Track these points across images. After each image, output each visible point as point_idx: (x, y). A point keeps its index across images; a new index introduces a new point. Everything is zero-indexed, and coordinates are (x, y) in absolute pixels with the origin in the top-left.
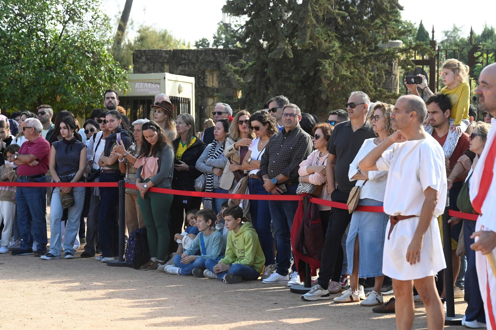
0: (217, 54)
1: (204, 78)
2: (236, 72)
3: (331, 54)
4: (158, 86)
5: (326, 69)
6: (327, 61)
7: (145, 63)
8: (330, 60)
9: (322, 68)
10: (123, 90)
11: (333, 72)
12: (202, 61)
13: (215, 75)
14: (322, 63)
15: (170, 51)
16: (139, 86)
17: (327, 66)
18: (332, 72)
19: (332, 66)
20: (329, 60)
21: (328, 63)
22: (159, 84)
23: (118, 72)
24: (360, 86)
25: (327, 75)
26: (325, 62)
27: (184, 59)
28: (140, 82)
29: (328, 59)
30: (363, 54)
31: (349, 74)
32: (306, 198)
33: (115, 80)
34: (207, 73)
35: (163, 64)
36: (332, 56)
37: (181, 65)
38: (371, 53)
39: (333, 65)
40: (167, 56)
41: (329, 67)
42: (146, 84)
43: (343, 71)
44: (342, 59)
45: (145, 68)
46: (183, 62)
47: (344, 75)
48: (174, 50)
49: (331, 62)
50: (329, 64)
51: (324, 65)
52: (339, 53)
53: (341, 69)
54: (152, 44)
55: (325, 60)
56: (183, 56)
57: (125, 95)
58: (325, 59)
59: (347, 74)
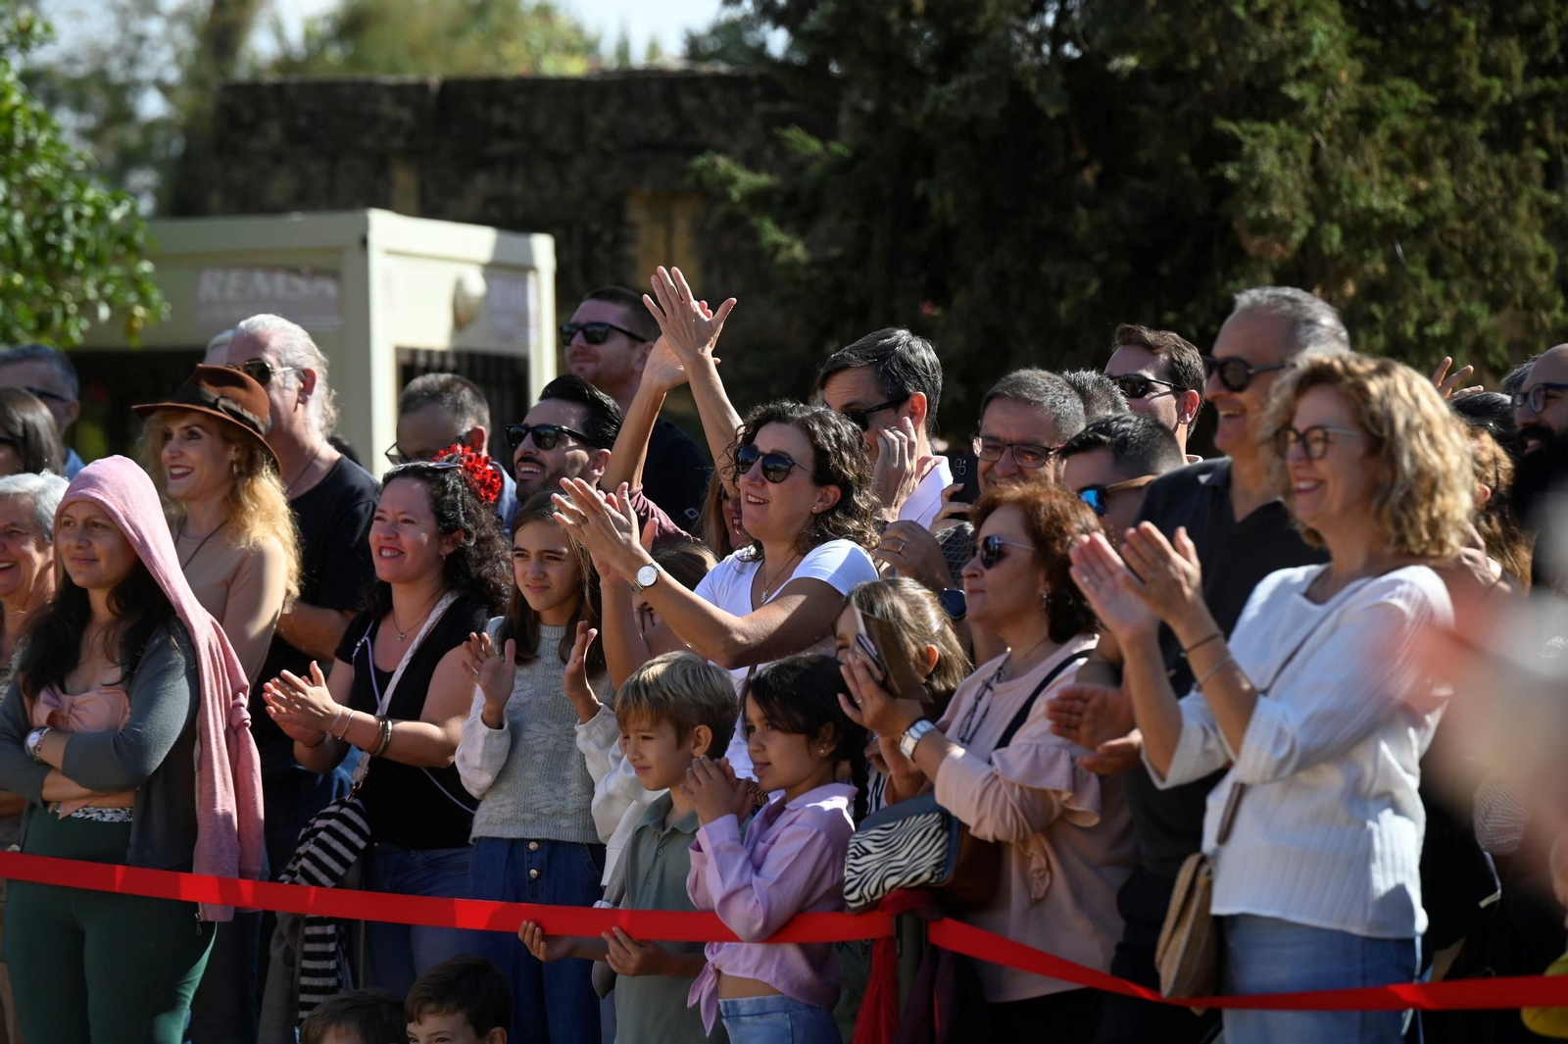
0: (689, 102)
1: (619, 241)
2: (759, 200)
3: (1293, 92)
4: (330, 288)
5: (1262, 175)
6: (1269, 128)
7: (278, 159)
8: (1290, 124)
9: (1242, 172)
10: (122, 312)
11: (1307, 195)
12: (608, 145)
13: (682, 225)
14: (1238, 144)
15: (422, 88)
16: (222, 288)
17: (1269, 162)
18: (1298, 197)
19: (1298, 162)
20: (1283, 124)
21: (1275, 141)
22: (334, 275)
23: (88, 211)
24: (1480, 275)
25: (1271, 216)
26: (1255, 135)
27: (505, 133)
28: (227, 267)
29: (1274, 122)
30: (1486, 92)
31: (1401, 208)
32: (907, 922)
33: (73, 256)
34: (636, 213)
35: (381, 163)
36: (1301, 104)
37: (487, 164)
38: (1537, 84)
39: (1304, 153)
40: (406, 114)
41: (1284, 164)
42: (259, 278)
43: (1363, 191)
44: (1366, 118)
45: (281, 185)
46: (501, 147)
47: (1370, 211)
48: (447, 86)
49: (1294, 134)
50: (1280, 150)
51: (1253, 158)
52: (1341, 86)
53: (1351, 175)
54: (415, 52)
55: (1256, 127)
56: (498, 115)
57: (136, 343)
58: (1261, 118)
59: (1392, 203)
